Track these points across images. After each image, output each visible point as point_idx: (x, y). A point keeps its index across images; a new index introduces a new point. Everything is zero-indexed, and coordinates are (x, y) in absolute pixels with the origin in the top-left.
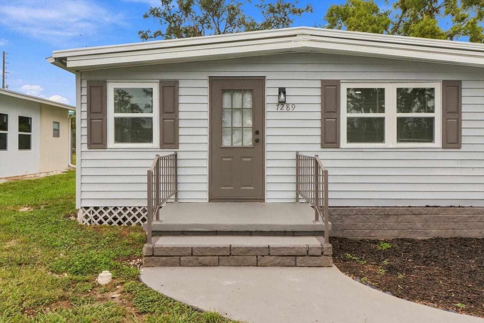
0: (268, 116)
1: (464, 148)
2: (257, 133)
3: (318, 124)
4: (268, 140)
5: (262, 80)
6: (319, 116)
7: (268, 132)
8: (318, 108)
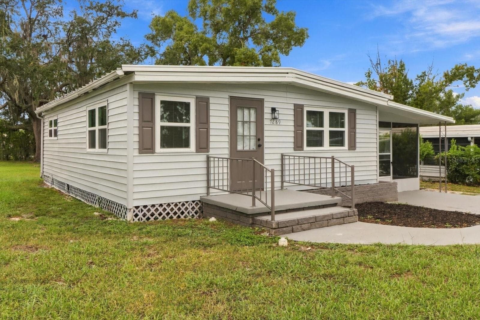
0: (266, 128)
1: (357, 150)
2: (259, 140)
3: (292, 134)
4: (266, 145)
5: (261, 101)
6: (292, 129)
7: (266, 139)
8: (292, 123)
